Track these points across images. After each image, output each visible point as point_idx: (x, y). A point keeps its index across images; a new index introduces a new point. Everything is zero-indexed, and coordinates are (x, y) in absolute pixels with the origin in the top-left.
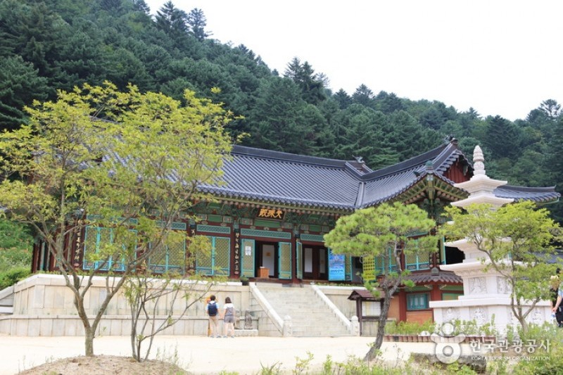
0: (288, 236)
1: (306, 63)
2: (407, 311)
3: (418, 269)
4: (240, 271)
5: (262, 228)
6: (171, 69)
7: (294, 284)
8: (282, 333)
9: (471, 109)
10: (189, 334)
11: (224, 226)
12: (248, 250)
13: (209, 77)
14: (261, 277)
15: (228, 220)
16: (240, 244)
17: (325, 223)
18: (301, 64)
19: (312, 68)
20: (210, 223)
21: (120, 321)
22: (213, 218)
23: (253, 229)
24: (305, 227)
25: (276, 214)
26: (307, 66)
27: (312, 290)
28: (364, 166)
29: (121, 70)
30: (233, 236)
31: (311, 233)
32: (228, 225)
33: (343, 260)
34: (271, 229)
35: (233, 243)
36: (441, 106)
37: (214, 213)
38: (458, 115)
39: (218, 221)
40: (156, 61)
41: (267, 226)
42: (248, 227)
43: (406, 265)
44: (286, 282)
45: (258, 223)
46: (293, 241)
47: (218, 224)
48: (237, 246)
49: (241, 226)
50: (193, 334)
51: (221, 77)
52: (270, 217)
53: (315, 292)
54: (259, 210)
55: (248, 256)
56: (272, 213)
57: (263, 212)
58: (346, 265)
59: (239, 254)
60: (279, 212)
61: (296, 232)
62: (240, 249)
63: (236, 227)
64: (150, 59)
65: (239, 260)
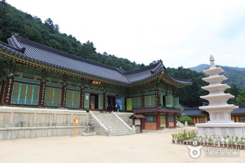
0: (102, 92)
1: (92, 42)
2: (145, 122)
3: (150, 106)
4: (84, 106)
5: (92, 89)
6: (50, 36)
7: (104, 112)
8: (107, 134)
9: (134, 62)
10: (64, 135)
11: (78, 87)
12: (87, 97)
13: (63, 40)
14: (92, 108)
15: (80, 84)
16: (84, 95)
17: (115, 88)
18: (90, 42)
19: (93, 44)
20: (72, 85)
21: (30, 130)
22: (74, 83)
23: (89, 89)
24: (108, 89)
25: (98, 83)
26: (92, 43)
27: (113, 114)
28: (122, 70)
29: (32, 34)
30: (81, 91)
31: (110, 92)
32: (80, 86)
33: (121, 102)
34: (96, 89)
35: (81, 94)
36: (127, 60)
37: (74, 81)
38: (131, 63)
39: (76, 84)
40: (45, 34)
41: (94, 88)
42: (87, 88)
43: (145, 105)
44: (101, 111)
45: (92, 87)
46: (104, 94)
47: (76, 86)
48: (83, 96)
49: (85, 87)
50: (66, 135)
51: (67, 41)
52: (96, 84)
53: (114, 115)
54: (92, 81)
55: (87, 100)
56: (97, 83)
57: (94, 82)
58: (122, 104)
59: (84, 99)
60: (100, 83)
61: (105, 91)
62: (84, 97)
63: (83, 87)
64: (42, 33)
65: (84, 101)
